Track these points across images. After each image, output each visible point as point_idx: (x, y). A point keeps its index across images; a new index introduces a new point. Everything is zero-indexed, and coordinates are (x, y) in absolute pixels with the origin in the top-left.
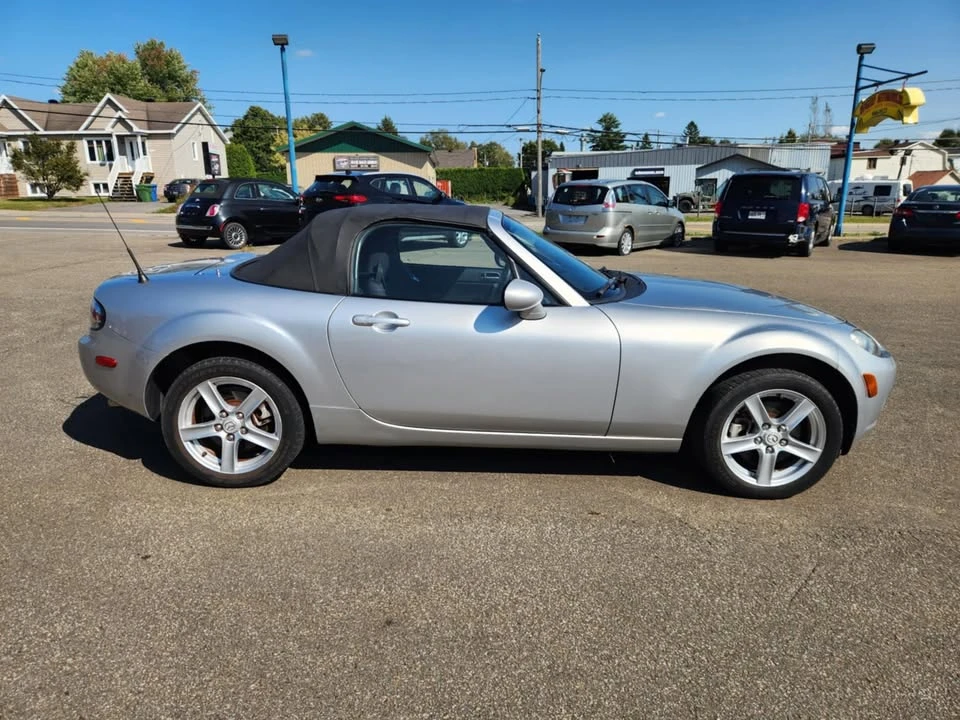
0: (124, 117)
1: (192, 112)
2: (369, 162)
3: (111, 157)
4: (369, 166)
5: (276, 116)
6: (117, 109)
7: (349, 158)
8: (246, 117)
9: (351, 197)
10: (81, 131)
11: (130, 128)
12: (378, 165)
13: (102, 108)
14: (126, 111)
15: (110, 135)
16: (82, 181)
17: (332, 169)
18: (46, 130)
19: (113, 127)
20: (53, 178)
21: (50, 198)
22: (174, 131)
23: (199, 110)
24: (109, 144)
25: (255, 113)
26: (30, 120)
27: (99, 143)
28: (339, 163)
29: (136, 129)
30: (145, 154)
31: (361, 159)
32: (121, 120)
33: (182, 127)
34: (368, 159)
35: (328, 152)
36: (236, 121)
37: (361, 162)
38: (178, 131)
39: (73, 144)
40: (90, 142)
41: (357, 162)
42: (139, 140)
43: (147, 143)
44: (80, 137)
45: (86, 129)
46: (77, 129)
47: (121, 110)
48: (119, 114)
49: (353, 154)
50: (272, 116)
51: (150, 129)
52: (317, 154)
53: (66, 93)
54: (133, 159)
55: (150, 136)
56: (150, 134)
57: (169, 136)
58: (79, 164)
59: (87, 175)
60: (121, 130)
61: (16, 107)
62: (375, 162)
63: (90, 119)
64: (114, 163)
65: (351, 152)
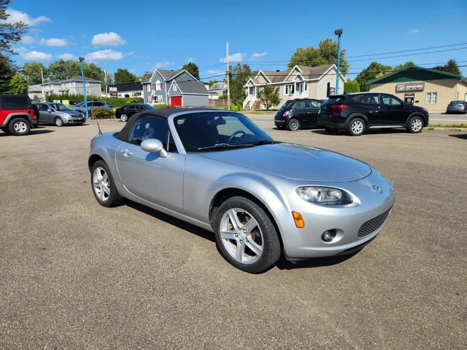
0: (300, 74)
1: (329, 69)
2: (418, 86)
3: (293, 92)
4: (418, 88)
5: (384, 65)
6: (298, 71)
7: (406, 85)
8: (368, 68)
9: (339, 106)
10: (284, 82)
11: (301, 79)
12: (423, 87)
13: (293, 72)
14: (301, 72)
15: (294, 83)
16: (279, 102)
17: (395, 92)
18: (272, 82)
19: (295, 79)
20: (269, 102)
21: (267, 110)
22: (319, 79)
23: (334, 68)
24: (293, 86)
25: (373, 65)
26: (268, 80)
27: (290, 86)
28: (399, 88)
29: (303, 79)
30: (306, 89)
31: (413, 84)
32: (299, 76)
33: (323, 77)
34: (417, 84)
35: (394, 82)
36: (363, 71)
37: (412, 87)
38: (321, 79)
39: (279, 88)
40: (287, 86)
41: (410, 87)
42: (304, 84)
43: (308, 85)
44: (283, 84)
45: (286, 81)
46: (283, 81)
47: (300, 72)
48: (299, 73)
49: (409, 83)
50: (382, 66)
51: (310, 78)
52: (387, 84)
53: (289, 66)
54: (301, 92)
55: (309, 82)
56: (309, 81)
57: (317, 81)
58: (279, 96)
59: (281, 100)
60: (298, 81)
61: (264, 74)
62: (422, 86)
63: (288, 76)
64: (294, 94)
65: (408, 81)
